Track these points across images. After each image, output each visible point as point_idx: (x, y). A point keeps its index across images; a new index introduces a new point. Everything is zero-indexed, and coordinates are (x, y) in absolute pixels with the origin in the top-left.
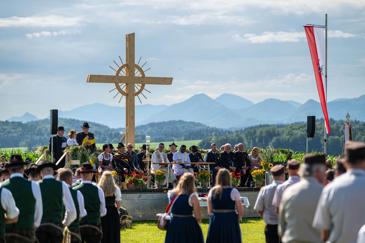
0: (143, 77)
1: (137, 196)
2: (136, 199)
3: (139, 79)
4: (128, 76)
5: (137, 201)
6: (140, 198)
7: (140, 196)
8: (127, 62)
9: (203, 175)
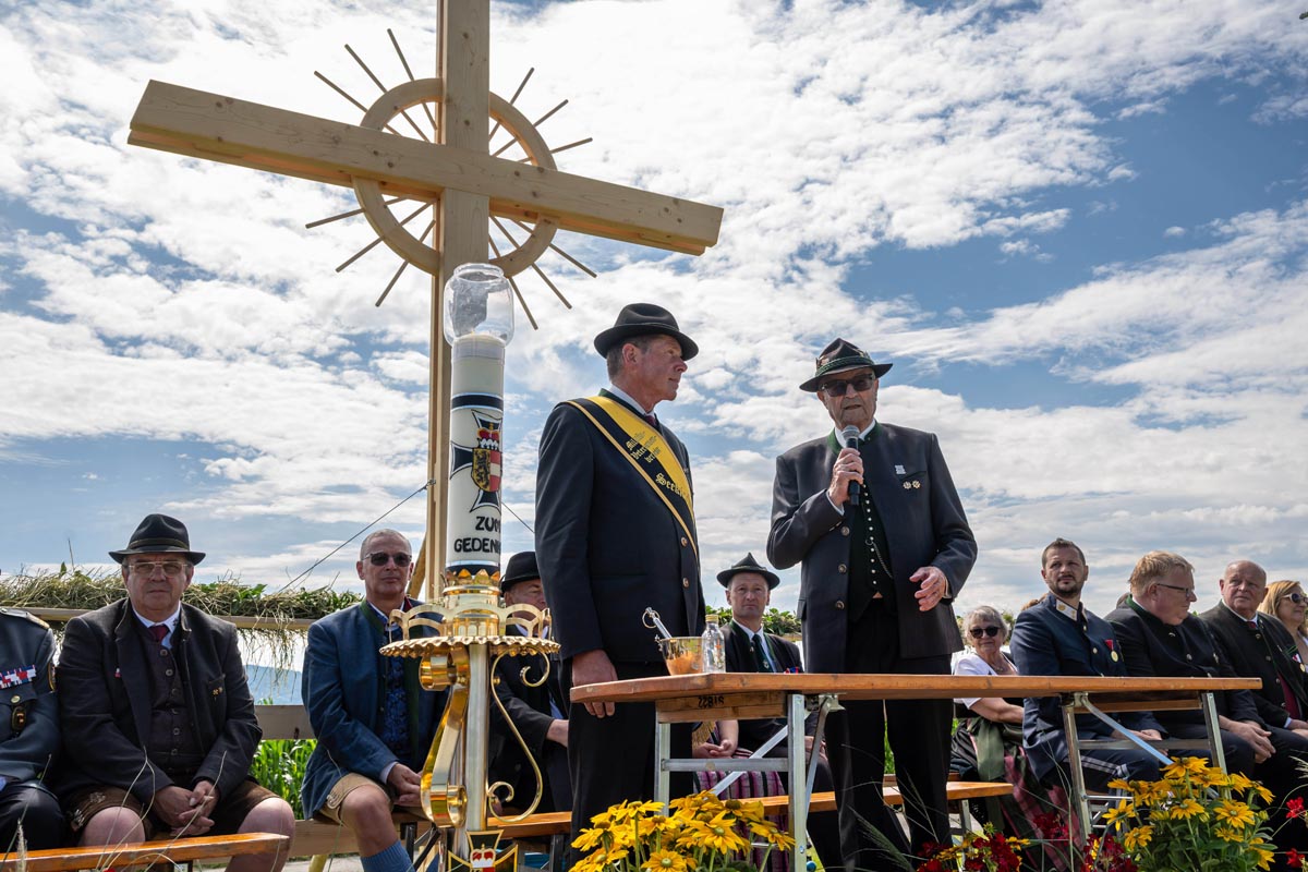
0: (541, 170)
3: (517, 174)
4: (443, 142)
8: (441, 74)
9: (1194, 831)
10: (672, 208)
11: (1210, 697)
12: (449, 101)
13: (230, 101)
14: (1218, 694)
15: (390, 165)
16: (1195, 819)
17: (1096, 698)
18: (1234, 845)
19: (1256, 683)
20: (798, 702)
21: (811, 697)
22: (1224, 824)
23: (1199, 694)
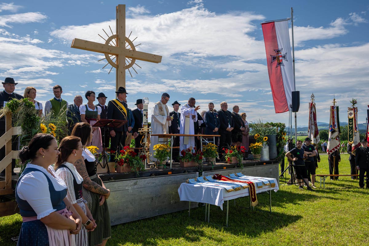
0: (133, 51)
1: (132, 184)
2: (130, 188)
3: (130, 51)
4: (118, 47)
5: (132, 192)
6: (135, 187)
7: (135, 184)
8: (117, 34)
9: (209, 150)
10: (154, 57)
11: (214, 137)
12: (119, 39)
13: (87, 41)
14: (215, 137)
15: (111, 51)
16: (210, 148)
17: (203, 137)
18: (213, 151)
19: (220, 136)
20: (172, 136)
21: (173, 136)
22: (212, 149)
23: (213, 137)
